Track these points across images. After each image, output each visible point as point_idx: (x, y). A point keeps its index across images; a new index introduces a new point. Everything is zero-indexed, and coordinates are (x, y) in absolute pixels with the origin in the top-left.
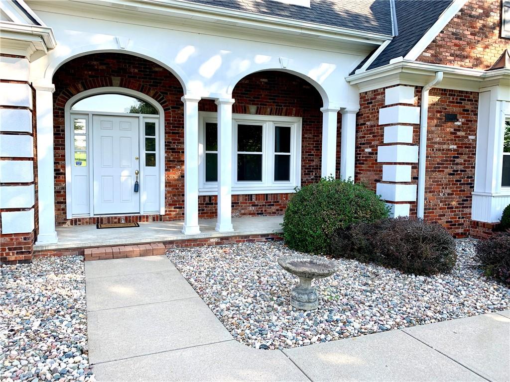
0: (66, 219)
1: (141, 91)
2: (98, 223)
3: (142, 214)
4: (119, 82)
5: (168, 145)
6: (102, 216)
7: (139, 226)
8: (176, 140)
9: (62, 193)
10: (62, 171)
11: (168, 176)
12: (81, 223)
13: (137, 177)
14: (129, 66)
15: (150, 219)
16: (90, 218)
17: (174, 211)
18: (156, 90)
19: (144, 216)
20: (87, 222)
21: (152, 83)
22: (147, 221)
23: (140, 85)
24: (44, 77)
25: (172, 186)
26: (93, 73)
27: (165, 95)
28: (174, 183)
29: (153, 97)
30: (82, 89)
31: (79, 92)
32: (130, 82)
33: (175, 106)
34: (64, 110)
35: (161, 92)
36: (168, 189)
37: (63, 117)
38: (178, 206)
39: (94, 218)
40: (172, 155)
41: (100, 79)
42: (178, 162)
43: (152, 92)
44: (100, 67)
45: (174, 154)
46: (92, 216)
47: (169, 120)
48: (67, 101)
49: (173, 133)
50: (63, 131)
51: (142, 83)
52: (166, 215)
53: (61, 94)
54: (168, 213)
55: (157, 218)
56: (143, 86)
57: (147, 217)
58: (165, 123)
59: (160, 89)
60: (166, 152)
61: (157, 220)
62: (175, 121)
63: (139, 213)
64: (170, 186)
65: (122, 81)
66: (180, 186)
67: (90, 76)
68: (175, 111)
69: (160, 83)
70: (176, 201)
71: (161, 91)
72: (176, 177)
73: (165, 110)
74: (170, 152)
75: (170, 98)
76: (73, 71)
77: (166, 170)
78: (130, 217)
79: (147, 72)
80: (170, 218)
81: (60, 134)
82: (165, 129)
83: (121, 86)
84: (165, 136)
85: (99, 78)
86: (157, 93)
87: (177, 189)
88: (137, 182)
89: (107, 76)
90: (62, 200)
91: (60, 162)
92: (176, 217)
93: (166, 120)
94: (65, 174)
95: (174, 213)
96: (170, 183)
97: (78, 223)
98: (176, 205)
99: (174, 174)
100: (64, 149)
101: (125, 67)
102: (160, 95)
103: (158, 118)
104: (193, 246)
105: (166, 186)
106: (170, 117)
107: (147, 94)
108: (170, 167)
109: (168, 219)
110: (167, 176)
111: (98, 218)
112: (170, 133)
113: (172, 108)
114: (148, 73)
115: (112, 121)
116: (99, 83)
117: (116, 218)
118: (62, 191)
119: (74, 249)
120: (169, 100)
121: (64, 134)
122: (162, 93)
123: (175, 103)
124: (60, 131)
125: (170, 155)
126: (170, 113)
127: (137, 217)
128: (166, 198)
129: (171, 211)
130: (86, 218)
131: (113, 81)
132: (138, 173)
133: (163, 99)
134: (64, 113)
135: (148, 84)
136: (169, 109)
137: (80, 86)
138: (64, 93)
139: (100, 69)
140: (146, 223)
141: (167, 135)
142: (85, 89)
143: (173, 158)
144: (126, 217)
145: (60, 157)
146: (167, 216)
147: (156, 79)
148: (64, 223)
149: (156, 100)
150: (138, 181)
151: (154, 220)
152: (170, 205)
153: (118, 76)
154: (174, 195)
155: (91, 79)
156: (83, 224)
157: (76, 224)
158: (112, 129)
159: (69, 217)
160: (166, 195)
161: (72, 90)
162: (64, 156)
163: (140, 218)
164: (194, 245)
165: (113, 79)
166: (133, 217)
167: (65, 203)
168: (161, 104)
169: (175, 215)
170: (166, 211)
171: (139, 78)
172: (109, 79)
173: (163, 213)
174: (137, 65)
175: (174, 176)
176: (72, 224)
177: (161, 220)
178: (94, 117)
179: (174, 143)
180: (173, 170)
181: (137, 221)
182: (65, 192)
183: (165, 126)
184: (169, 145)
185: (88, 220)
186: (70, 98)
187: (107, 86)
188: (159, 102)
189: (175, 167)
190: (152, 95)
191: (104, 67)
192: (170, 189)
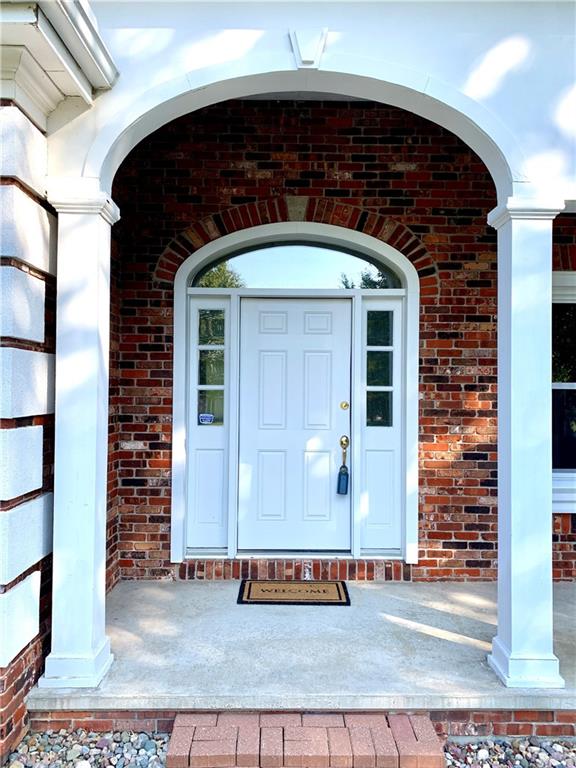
0: (168, 563)
1: (360, 229)
2: (245, 575)
3: (357, 555)
4: (303, 210)
5: (426, 368)
6: (256, 556)
7: (348, 603)
8: (450, 353)
9: (162, 495)
10: (163, 439)
11: (428, 455)
12: (204, 574)
13: (345, 454)
14: (331, 166)
15: (379, 574)
16: (227, 563)
17: (444, 554)
18: (398, 223)
19: (361, 564)
20: (218, 574)
21: (388, 206)
22: (370, 578)
23: (356, 211)
24: (82, 175)
25: (439, 481)
26: (243, 192)
27: (422, 234)
28: (443, 473)
29: (390, 242)
30: (215, 234)
31: (207, 240)
32: (330, 205)
33: (450, 261)
34: (171, 287)
35: (412, 228)
36: (425, 490)
37: (171, 304)
38: (453, 540)
39: (236, 563)
40: (438, 396)
41: (259, 205)
42: (456, 414)
43: (388, 229)
44: (260, 175)
45: (444, 393)
46: (232, 555)
47: (432, 301)
48: (180, 265)
49: (441, 335)
50: (170, 339)
51: (362, 208)
52: (421, 563)
53: (168, 249)
54: (426, 558)
55: (399, 572)
56: (365, 214)
57: (371, 567)
58: (421, 311)
59: (409, 219)
60: (422, 388)
61: (398, 578)
62: (449, 301)
63: (349, 551)
64: (431, 483)
65: (311, 204)
66: (460, 482)
67: (235, 200)
68: (448, 276)
69: (410, 203)
70: (449, 526)
71: (412, 223)
72: (450, 458)
73: (421, 274)
74: (432, 389)
75: (436, 241)
76: (195, 188)
77: (422, 438)
78: (325, 563)
79: (375, 176)
80: (432, 573)
81: (161, 348)
82: (421, 326)
83: (309, 218)
84: (421, 346)
85: (256, 203)
86: (400, 229)
87: (452, 491)
88: (344, 466)
89: (276, 196)
90: (162, 514)
91: (161, 417)
92: (448, 572)
93: (422, 301)
94: (169, 447)
95: (444, 559)
96: (433, 473)
97: (197, 573)
98: (450, 536)
99: (445, 448)
100: (171, 384)
101: (322, 170)
102: (408, 236)
103: (400, 298)
104: (538, 733)
105: (421, 482)
106: (435, 291)
107: (374, 235)
108: (434, 430)
109: (425, 575)
110: (423, 454)
111: (245, 563)
112: (432, 335)
113: (441, 266)
114: (378, 179)
115: (286, 313)
116: (254, 214)
117: (289, 565)
118: (163, 488)
119: (145, 714)
120: (432, 248)
121: (172, 348)
122: (414, 228)
123: (449, 254)
124: (164, 339)
125: (432, 396)
126: (434, 281)
127: (343, 564)
128: (420, 516)
129: (434, 554)
130: (217, 562)
131: (290, 208)
132: (346, 443)
133: (415, 244)
134: (171, 296)
135: (377, 208)
136: (432, 271)
137: (210, 226)
138: (174, 246)
139: (260, 180)
140: (366, 585)
141: (425, 341)
142: (223, 233)
143: (442, 404)
144: (316, 565)
145: (161, 405)
146: (425, 569)
147: (400, 193)
148: (164, 572)
149: (398, 247)
150: (348, 465)
151: (388, 577)
152: (432, 536)
153: (301, 194)
154: (444, 510)
155: (237, 206)
156: (209, 576)
157: (192, 578)
158: (286, 333)
159: (177, 557)
160: (420, 507)
161: (192, 236)
162: (169, 401)
163: (352, 569)
164: (542, 731)
165: (288, 202)
166: (334, 565)
167: (169, 520)
168: (411, 259)
169: (446, 564)
170: (421, 554)
171: (355, 194)
172: (279, 202)
173: (412, 558)
174: (351, 162)
175: (444, 453)
176: (182, 577)
177: (407, 578)
178: (244, 302)
179: (445, 362)
180: (441, 438)
181: (343, 576)
182: (169, 493)
183: (422, 319)
184: (431, 370)
185: (221, 566)
186: (186, 256)
187: (274, 220)
188: (405, 252)
189: (445, 430)
190: (387, 236)
191: (268, 174)
192: (433, 491)
